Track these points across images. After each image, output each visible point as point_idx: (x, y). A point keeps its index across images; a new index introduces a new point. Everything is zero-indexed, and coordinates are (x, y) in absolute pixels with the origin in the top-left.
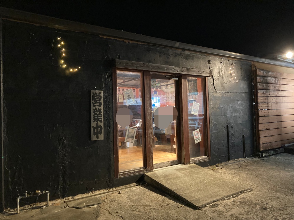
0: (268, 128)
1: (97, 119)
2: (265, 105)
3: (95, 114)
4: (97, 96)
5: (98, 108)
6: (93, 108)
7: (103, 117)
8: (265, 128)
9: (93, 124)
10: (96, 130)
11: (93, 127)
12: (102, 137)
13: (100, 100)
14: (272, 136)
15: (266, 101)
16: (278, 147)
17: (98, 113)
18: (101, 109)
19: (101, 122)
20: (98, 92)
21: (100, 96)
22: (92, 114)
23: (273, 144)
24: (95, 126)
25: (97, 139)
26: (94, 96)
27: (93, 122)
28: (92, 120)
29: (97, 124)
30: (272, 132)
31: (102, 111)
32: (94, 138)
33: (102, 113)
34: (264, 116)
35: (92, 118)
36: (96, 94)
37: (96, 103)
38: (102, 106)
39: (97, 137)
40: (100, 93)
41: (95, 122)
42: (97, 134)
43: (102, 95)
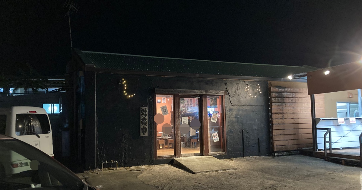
0: (282, 133)
1: (144, 124)
2: (281, 115)
3: (143, 121)
4: (144, 110)
5: (145, 118)
6: (141, 117)
7: (147, 123)
8: (280, 133)
9: (142, 127)
10: (143, 130)
11: (141, 128)
12: (146, 134)
13: (146, 113)
14: (287, 140)
15: (281, 112)
16: (294, 149)
17: (144, 120)
18: (146, 118)
19: (146, 125)
20: (144, 108)
21: (146, 110)
22: (141, 121)
23: (289, 147)
24: (143, 128)
25: (144, 135)
26: (142, 110)
27: (142, 125)
28: (141, 124)
29: (144, 127)
30: (287, 137)
31: (147, 119)
32: (142, 135)
33: (147, 120)
34: (279, 124)
35: (141, 123)
36: (144, 109)
37: (144, 114)
38: (147, 116)
39: (144, 134)
40: (146, 109)
41: (143, 125)
42: (144, 132)
43: (147, 110)
